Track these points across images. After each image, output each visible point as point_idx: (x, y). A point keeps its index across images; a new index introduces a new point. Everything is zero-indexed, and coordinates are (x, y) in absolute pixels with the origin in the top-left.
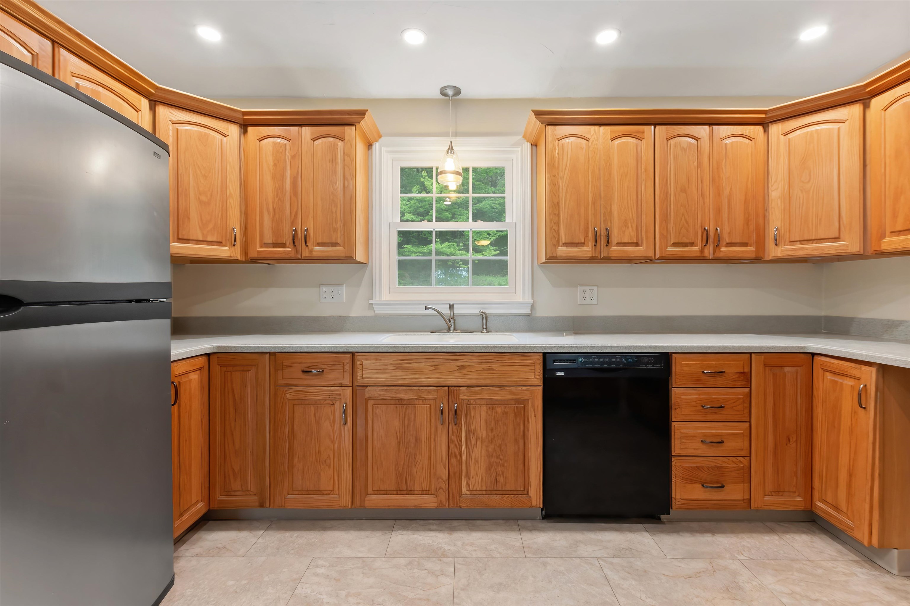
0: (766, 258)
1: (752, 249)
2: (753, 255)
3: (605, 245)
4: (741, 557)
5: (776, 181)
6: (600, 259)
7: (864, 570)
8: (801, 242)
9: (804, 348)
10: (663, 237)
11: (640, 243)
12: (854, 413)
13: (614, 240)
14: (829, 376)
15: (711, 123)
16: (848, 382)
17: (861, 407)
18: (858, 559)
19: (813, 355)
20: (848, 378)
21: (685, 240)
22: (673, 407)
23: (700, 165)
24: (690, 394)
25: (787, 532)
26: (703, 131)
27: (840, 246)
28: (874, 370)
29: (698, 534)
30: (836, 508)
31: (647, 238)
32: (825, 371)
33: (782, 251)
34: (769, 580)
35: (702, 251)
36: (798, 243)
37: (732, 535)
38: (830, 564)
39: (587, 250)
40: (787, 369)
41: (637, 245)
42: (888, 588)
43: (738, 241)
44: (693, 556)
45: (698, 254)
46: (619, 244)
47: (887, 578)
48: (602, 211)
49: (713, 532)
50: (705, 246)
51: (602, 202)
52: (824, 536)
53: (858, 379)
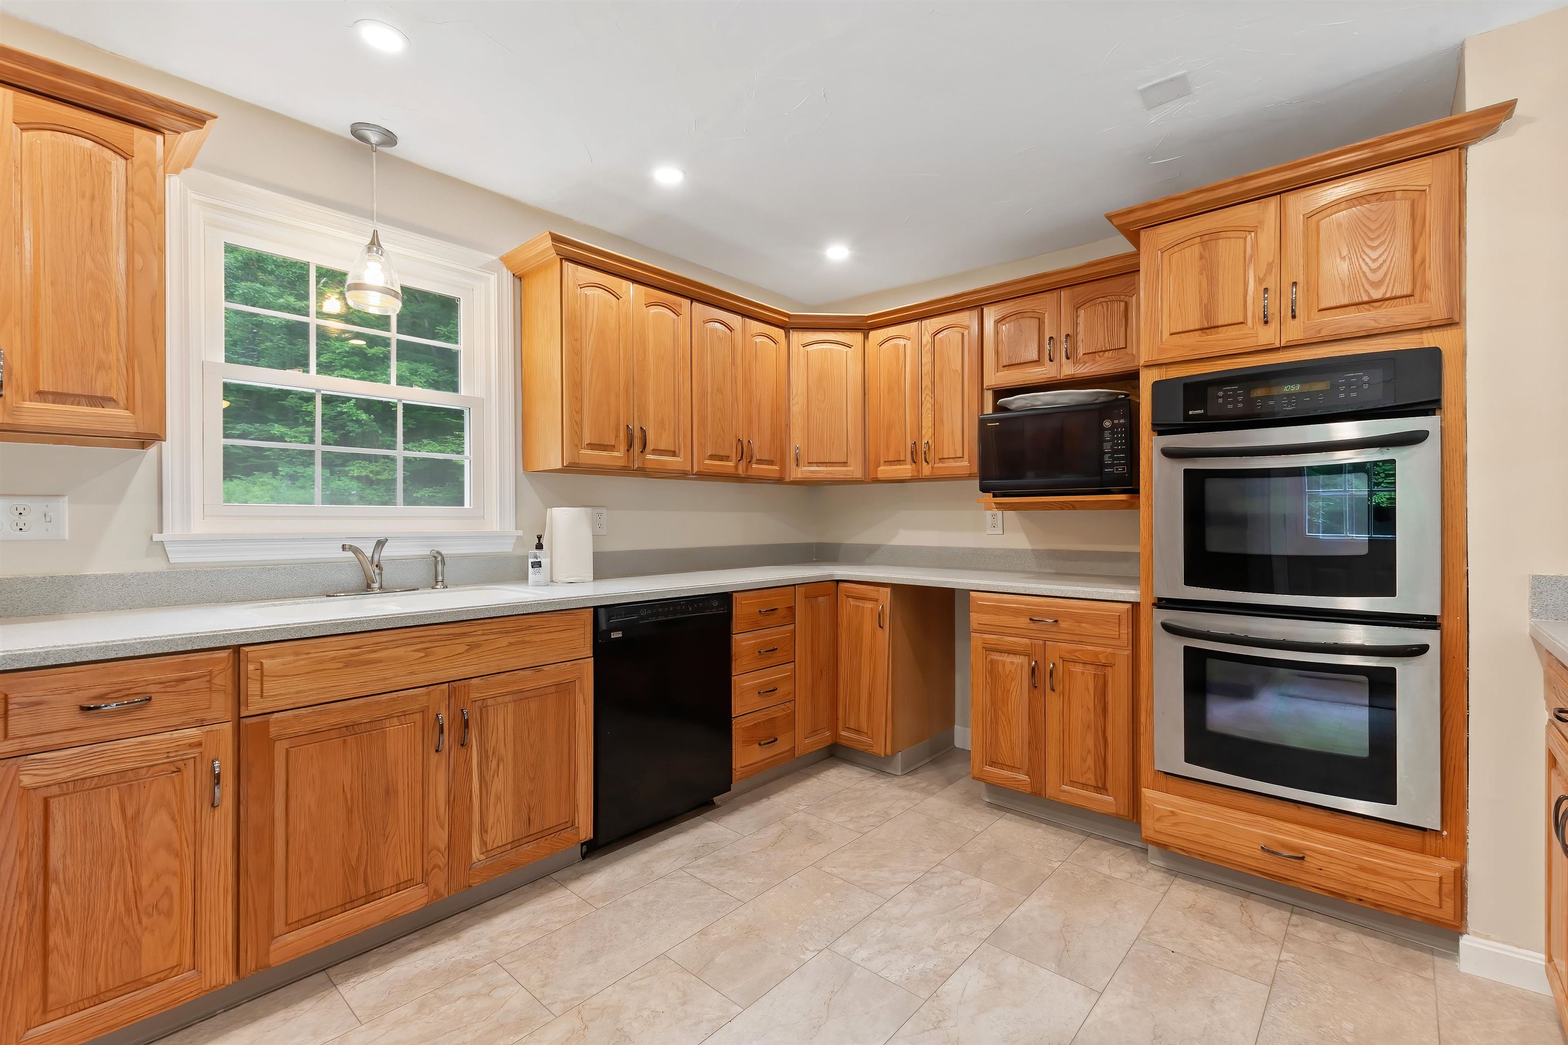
0: (787, 480)
1: (777, 468)
2: (777, 475)
3: (639, 451)
4: (801, 808)
5: (796, 395)
6: (634, 470)
7: (882, 781)
8: (818, 464)
9: (832, 575)
10: (702, 446)
11: (677, 452)
12: (874, 633)
13: (650, 446)
14: (852, 602)
15: (745, 315)
16: (869, 605)
17: (880, 627)
18: (874, 774)
19: (838, 581)
20: (868, 602)
21: (722, 453)
22: (734, 659)
23: (734, 362)
24: (748, 639)
25: (819, 773)
26: (735, 320)
27: (848, 471)
28: (888, 590)
29: (756, 803)
30: (858, 731)
31: (685, 446)
32: (848, 597)
33: (802, 472)
34: (831, 816)
35: (736, 467)
36: (815, 465)
37: (784, 792)
38: (860, 786)
39: (618, 455)
40: (821, 599)
41: (674, 454)
42: (900, 787)
43: (766, 459)
44: (767, 824)
45: (732, 471)
46: (656, 451)
47: (897, 780)
48: (635, 402)
49: (767, 795)
50: (739, 461)
51: (635, 391)
52: (846, 765)
53: (876, 600)
